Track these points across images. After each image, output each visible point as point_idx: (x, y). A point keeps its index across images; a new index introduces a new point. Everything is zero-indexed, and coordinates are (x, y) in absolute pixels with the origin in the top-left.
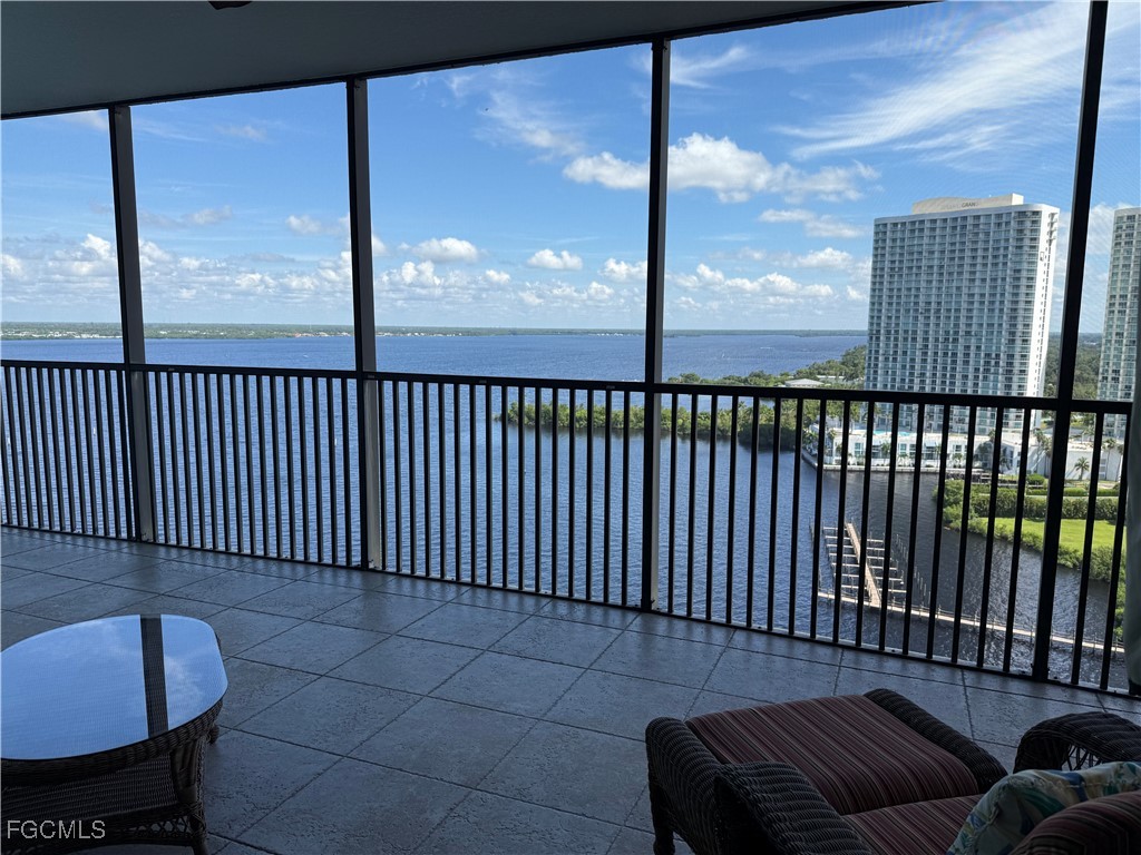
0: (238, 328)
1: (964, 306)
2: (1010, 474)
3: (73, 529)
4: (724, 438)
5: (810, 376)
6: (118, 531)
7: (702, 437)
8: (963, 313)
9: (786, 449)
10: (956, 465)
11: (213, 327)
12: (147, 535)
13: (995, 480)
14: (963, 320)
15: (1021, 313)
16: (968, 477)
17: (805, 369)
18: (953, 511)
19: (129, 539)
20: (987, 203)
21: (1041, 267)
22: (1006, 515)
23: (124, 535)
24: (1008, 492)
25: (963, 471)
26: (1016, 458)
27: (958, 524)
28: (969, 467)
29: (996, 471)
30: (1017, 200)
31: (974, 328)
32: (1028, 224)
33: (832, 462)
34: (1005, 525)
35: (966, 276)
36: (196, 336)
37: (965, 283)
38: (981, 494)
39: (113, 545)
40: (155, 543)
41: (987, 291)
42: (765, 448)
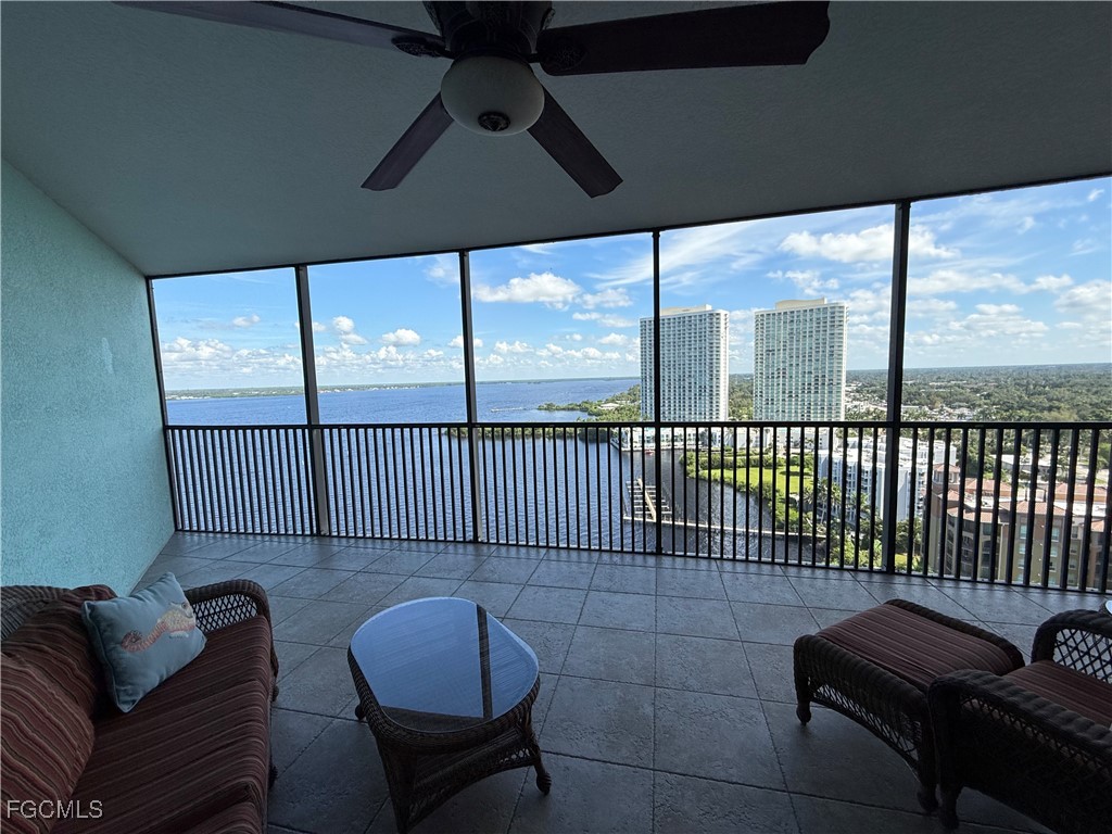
0: (284, 389)
1: (687, 362)
2: (716, 447)
3: (270, 531)
4: (571, 437)
5: (613, 401)
6: (303, 530)
7: (559, 437)
8: (687, 366)
9: (603, 441)
10: (691, 444)
11: (269, 389)
12: (325, 530)
13: (710, 451)
14: (687, 369)
15: (715, 365)
16: (697, 450)
17: (610, 398)
18: (691, 468)
19: (312, 535)
20: (694, 310)
21: (722, 341)
22: (716, 468)
23: (308, 532)
24: (716, 456)
25: (694, 447)
26: (719, 439)
27: (694, 474)
28: (697, 445)
29: (710, 446)
30: (709, 308)
31: (693, 373)
32: (715, 320)
33: (626, 448)
34: (716, 473)
35: (687, 347)
36: (258, 395)
37: (687, 351)
38: (704, 459)
39: (300, 540)
40: (330, 536)
41: (698, 354)
42: (592, 442)
